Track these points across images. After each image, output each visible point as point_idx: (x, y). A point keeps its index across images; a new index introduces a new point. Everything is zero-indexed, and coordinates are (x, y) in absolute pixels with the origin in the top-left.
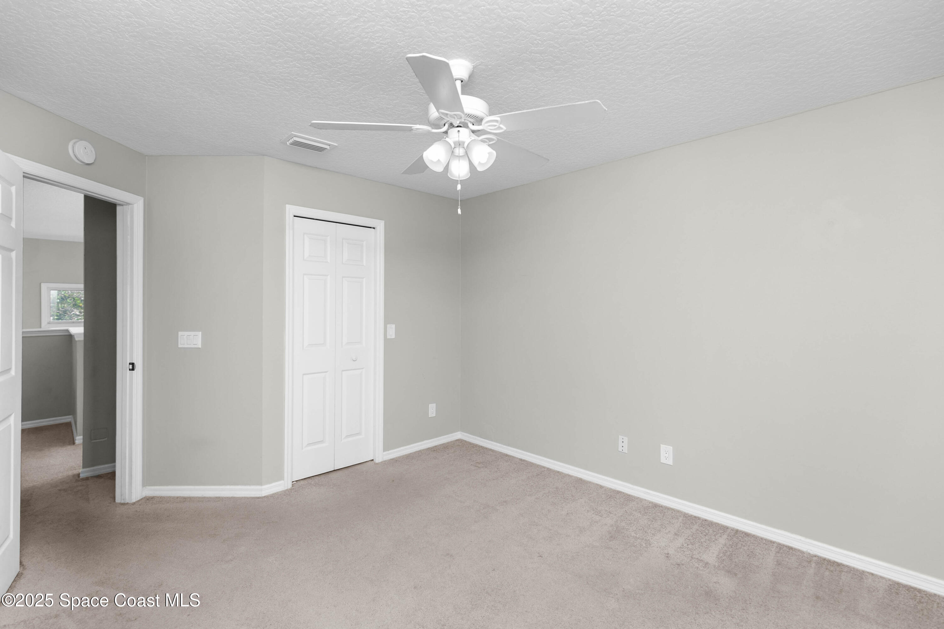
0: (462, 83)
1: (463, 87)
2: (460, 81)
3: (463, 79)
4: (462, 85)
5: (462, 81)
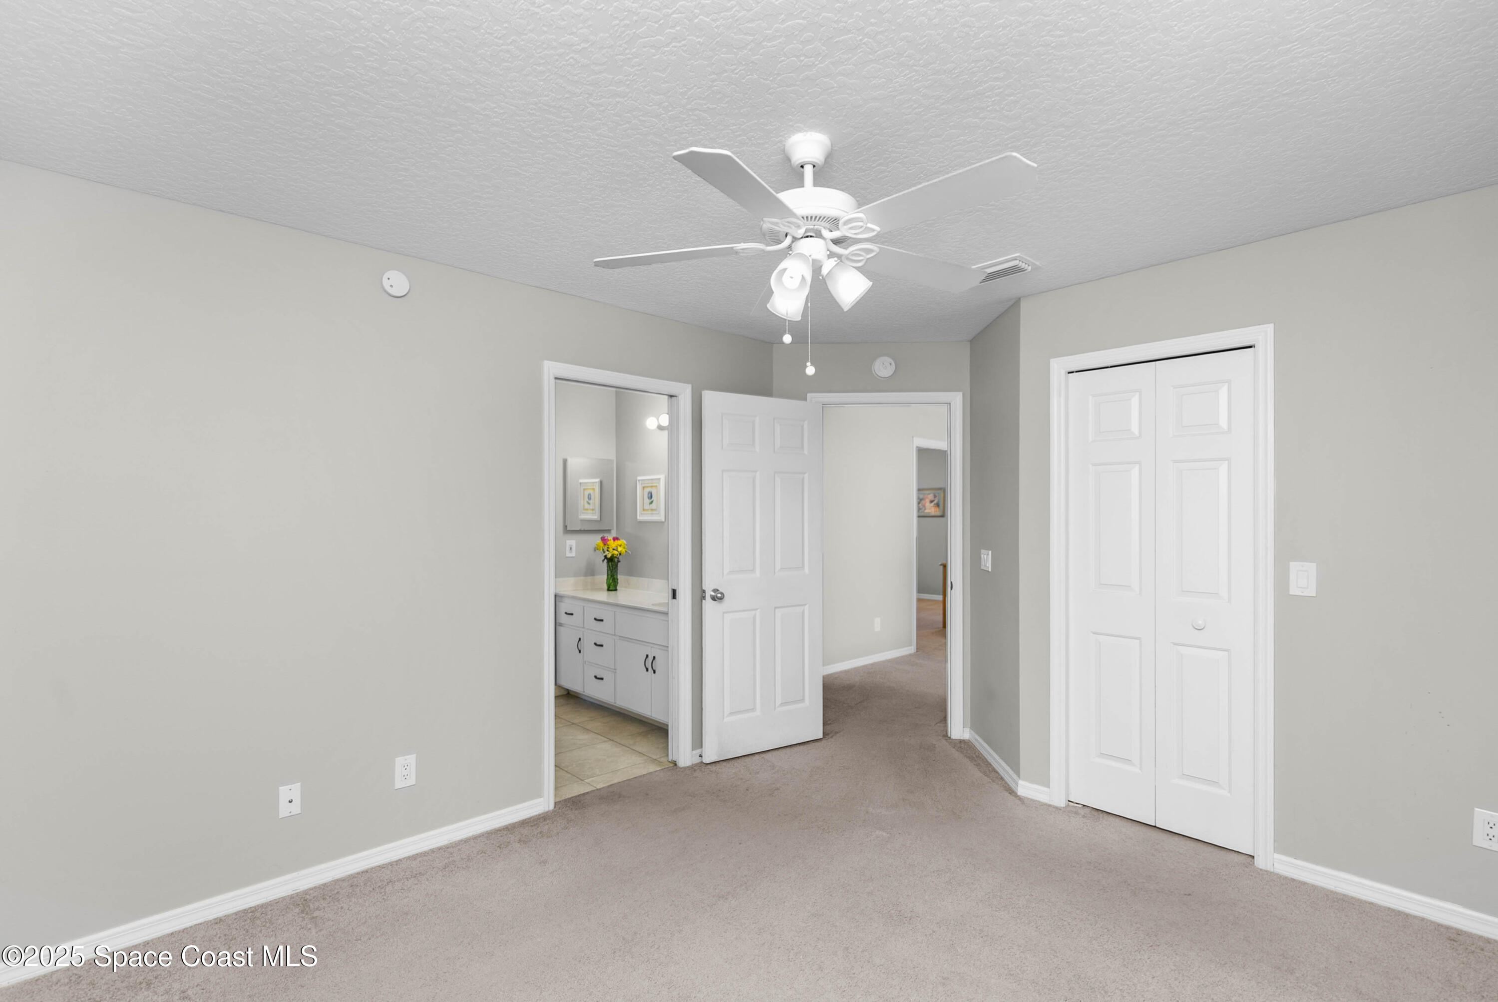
0: (815, 168)
1: (815, 174)
2: (812, 166)
3: (816, 163)
4: (814, 171)
5: (814, 166)
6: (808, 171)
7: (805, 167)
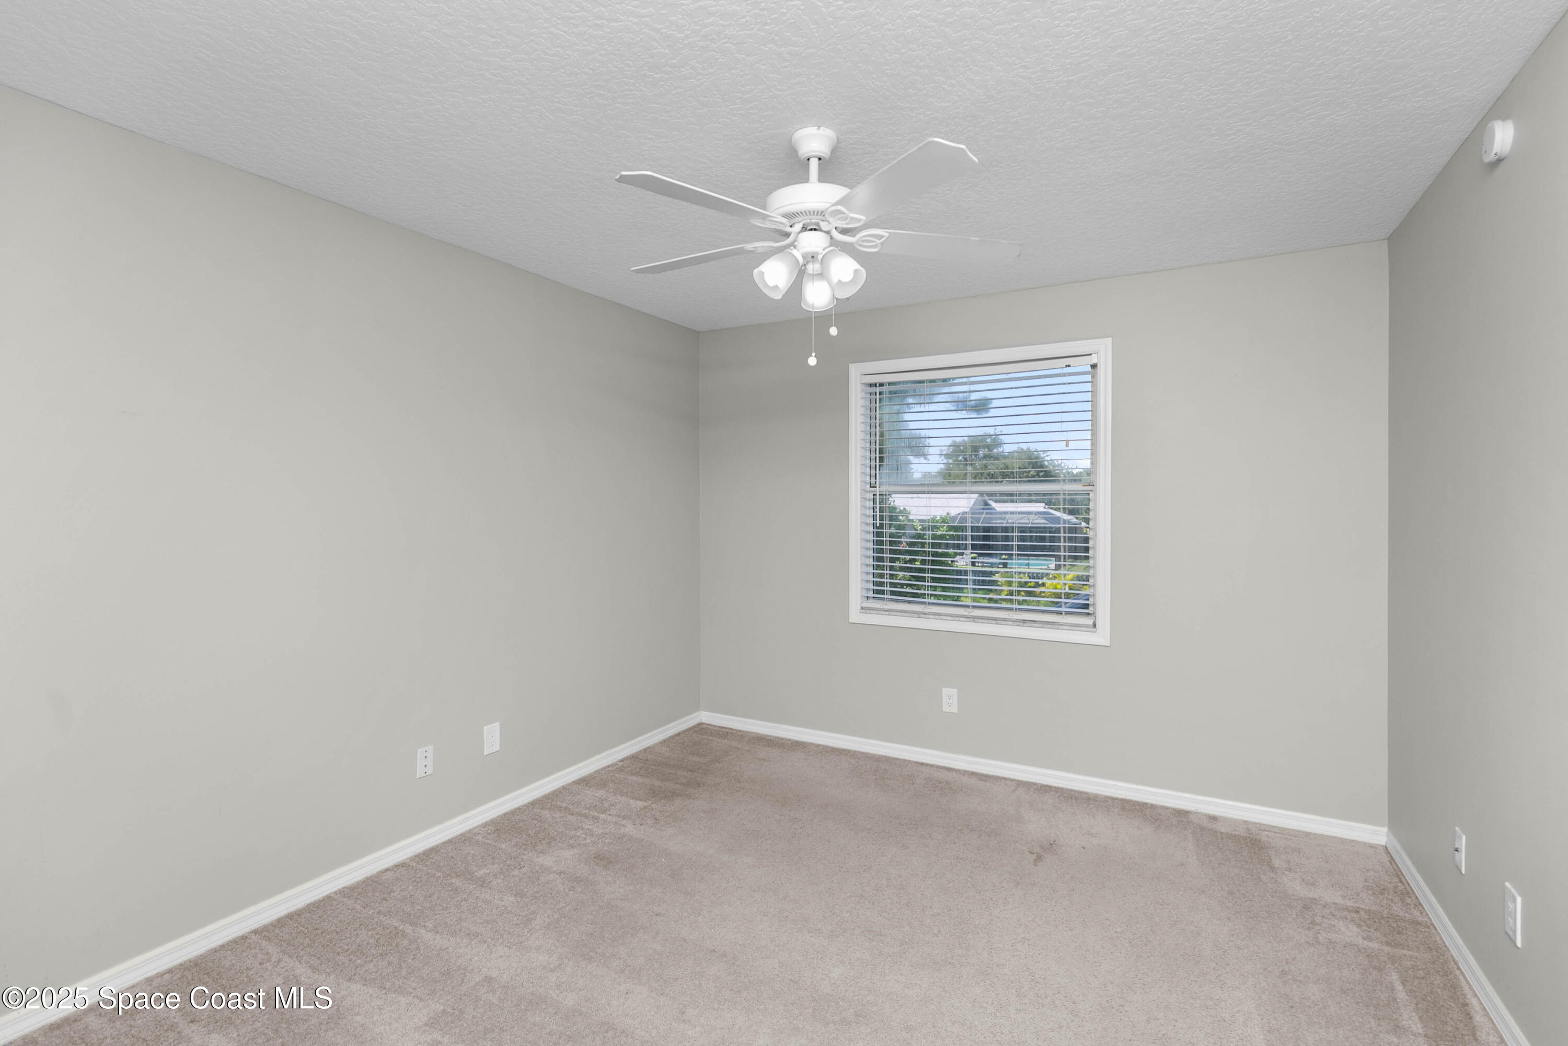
0: (820, 162)
1: (820, 168)
2: (817, 159)
3: (822, 156)
4: (819, 165)
5: (820, 159)
6: (814, 164)
7: (810, 160)
